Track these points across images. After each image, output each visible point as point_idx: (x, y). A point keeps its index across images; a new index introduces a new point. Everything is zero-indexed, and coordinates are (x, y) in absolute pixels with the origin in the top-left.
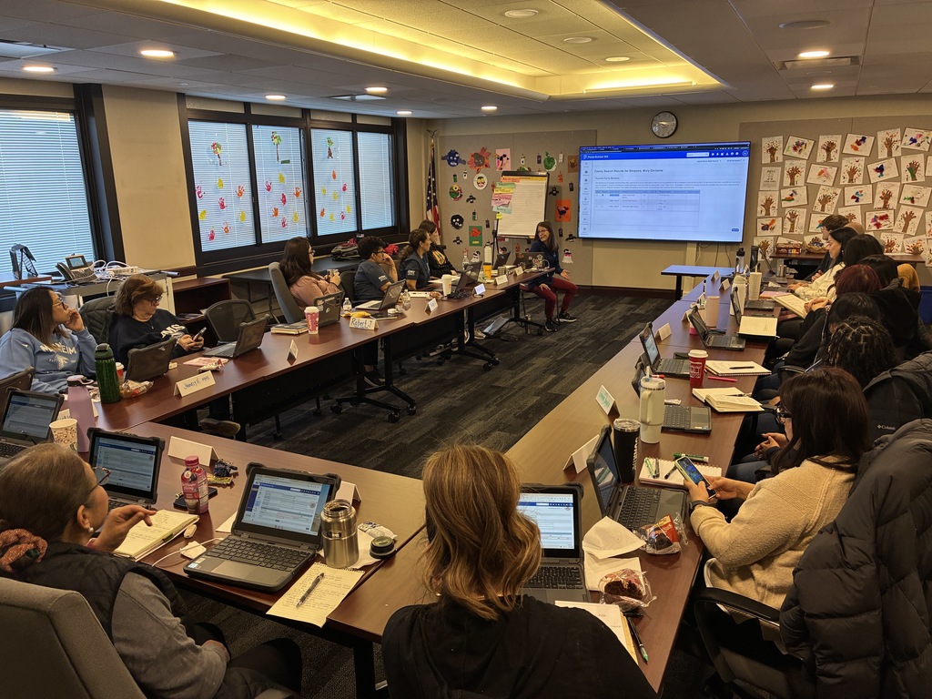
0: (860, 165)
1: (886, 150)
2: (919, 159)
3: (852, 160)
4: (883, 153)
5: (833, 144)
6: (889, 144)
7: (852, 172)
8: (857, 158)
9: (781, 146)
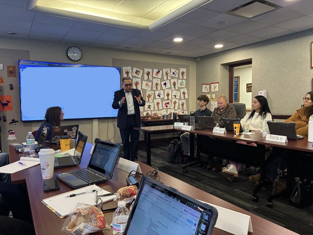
0: (159, 82)
1: (166, 76)
2: (176, 80)
3: (156, 79)
4: (165, 78)
5: (149, 72)
6: (167, 74)
7: (157, 84)
8: (158, 79)
9: (131, 71)
